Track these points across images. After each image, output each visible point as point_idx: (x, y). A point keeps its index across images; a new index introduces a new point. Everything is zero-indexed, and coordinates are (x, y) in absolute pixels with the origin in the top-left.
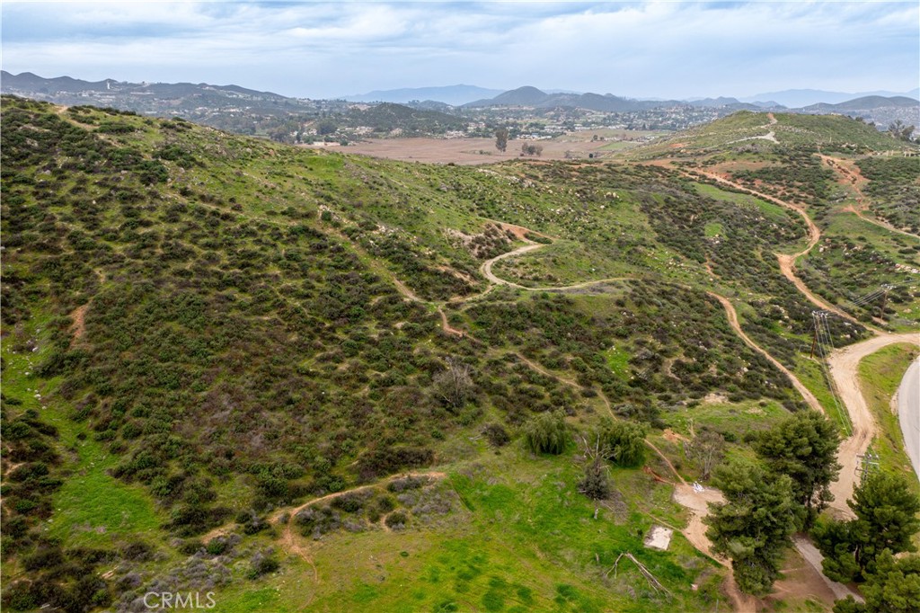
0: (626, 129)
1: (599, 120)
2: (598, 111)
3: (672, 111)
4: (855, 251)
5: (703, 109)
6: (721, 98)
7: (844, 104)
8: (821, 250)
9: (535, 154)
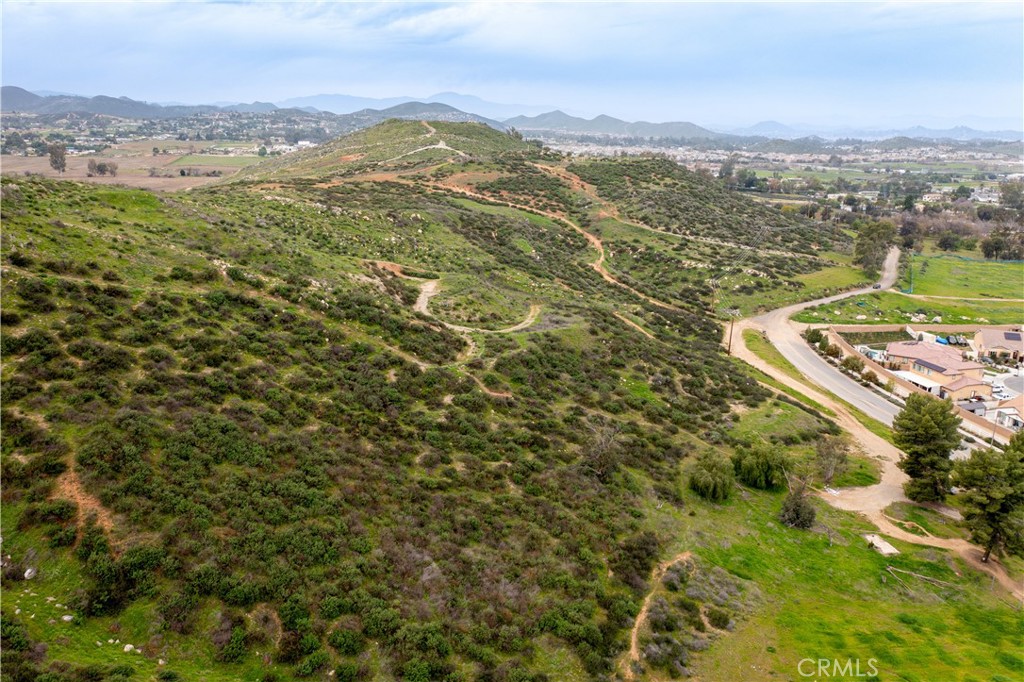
0: (177, 139)
1: (134, 130)
2: (126, 118)
3: (217, 117)
4: (640, 253)
5: (251, 115)
6: (257, 102)
7: (389, 110)
8: (612, 255)
9: (108, 174)
